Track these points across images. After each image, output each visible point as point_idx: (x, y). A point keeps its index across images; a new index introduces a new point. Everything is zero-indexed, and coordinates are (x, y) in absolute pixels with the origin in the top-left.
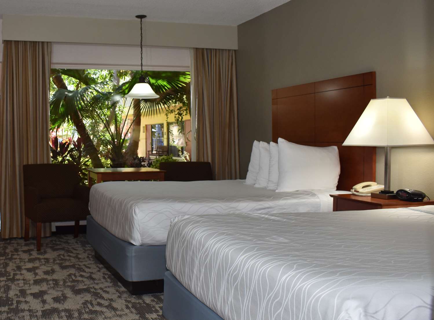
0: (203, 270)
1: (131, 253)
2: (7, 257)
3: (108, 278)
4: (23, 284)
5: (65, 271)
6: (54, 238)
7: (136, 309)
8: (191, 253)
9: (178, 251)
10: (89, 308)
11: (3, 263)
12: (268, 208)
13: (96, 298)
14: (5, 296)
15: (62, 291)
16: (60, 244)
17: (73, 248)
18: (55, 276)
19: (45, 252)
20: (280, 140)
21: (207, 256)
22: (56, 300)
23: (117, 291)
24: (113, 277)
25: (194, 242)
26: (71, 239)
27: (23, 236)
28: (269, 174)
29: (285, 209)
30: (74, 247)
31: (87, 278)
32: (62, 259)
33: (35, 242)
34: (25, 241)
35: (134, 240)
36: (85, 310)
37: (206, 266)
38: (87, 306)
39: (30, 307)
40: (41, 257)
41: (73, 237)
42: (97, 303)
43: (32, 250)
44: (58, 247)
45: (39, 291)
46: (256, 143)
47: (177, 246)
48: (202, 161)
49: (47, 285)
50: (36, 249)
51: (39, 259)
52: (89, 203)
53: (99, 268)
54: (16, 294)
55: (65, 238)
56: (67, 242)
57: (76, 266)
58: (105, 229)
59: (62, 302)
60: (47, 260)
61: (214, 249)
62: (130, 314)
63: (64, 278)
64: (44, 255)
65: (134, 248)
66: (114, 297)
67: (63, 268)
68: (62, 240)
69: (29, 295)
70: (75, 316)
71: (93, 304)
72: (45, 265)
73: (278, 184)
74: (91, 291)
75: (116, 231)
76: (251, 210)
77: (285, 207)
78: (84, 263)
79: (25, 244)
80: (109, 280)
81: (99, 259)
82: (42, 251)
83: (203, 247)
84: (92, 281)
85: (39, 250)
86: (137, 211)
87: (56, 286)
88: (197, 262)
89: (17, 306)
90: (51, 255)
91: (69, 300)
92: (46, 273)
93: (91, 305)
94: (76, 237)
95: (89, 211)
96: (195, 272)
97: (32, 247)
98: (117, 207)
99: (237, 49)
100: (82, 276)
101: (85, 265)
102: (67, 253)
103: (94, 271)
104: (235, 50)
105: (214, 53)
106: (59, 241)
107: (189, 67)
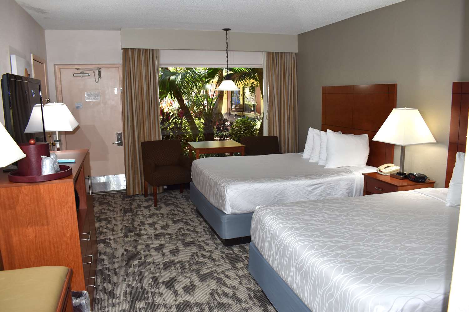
0: (278, 254)
1: (224, 220)
2: (133, 213)
3: (207, 231)
4: (147, 239)
5: (176, 225)
6: (166, 194)
7: (229, 259)
8: (269, 238)
9: (260, 234)
10: (196, 260)
11: (131, 219)
12: (319, 184)
13: (200, 250)
14: (135, 251)
15: (176, 244)
16: (170, 200)
17: (180, 203)
18: (169, 231)
19: (161, 208)
20: (328, 130)
21: (281, 245)
22: (172, 252)
23: (214, 243)
24: (210, 230)
25: (272, 232)
26: (177, 193)
27: (144, 193)
28: (320, 154)
30: (181, 202)
31: (192, 231)
32: (173, 214)
33: (152, 198)
34: (145, 197)
35: (227, 211)
36: (193, 261)
37: (280, 252)
38: (194, 258)
39: (154, 260)
40: (158, 212)
41: (179, 192)
42: (201, 255)
43: (150, 206)
44: (169, 202)
45: (159, 245)
46: (310, 129)
47: (259, 229)
48: (273, 135)
49: (164, 239)
50: (153, 205)
51: (156, 214)
52: (192, 174)
53: (200, 222)
54: (143, 248)
55: (173, 193)
56: (175, 198)
57: (184, 220)
58: (204, 196)
59: (177, 255)
60: (162, 215)
61: (286, 242)
62: (225, 264)
63: (175, 232)
64: (159, 211)
65: (226, 216)
66: (213, 248)
67: (175, 222)
68: (172, 195)
69: (152, 249)
70: (186, 267)
71: (198, 256)
72: (161, 219)
73: (327, 161)
74: (196, 244)
75: (213, 201)
78: (189, 217)
79: (145, 200)
80: (208, 233)
81: (199, 214)
82: (158, 206)
83: (278, 237)
84: (196, 235)
85: (156, 206)
86: (228, 190)
87: (171, 240)
88: (274, 246)
89: (145, 260)
90: (165, 210)
91: (181, 253)
92: (163, 227)
93: (197, 257)
94: (181, 192)
95: (192, 179)
96: (272, 252)
97: (151, 203)
98: (213, 184)
99: (297, 52)
100: (188, 230)
101: (190, 219)
102: (176, 208)
103: (197, 224)
104: (296, 53)
105: (280, 55)
106: (169, 197)
107: (262, 65)
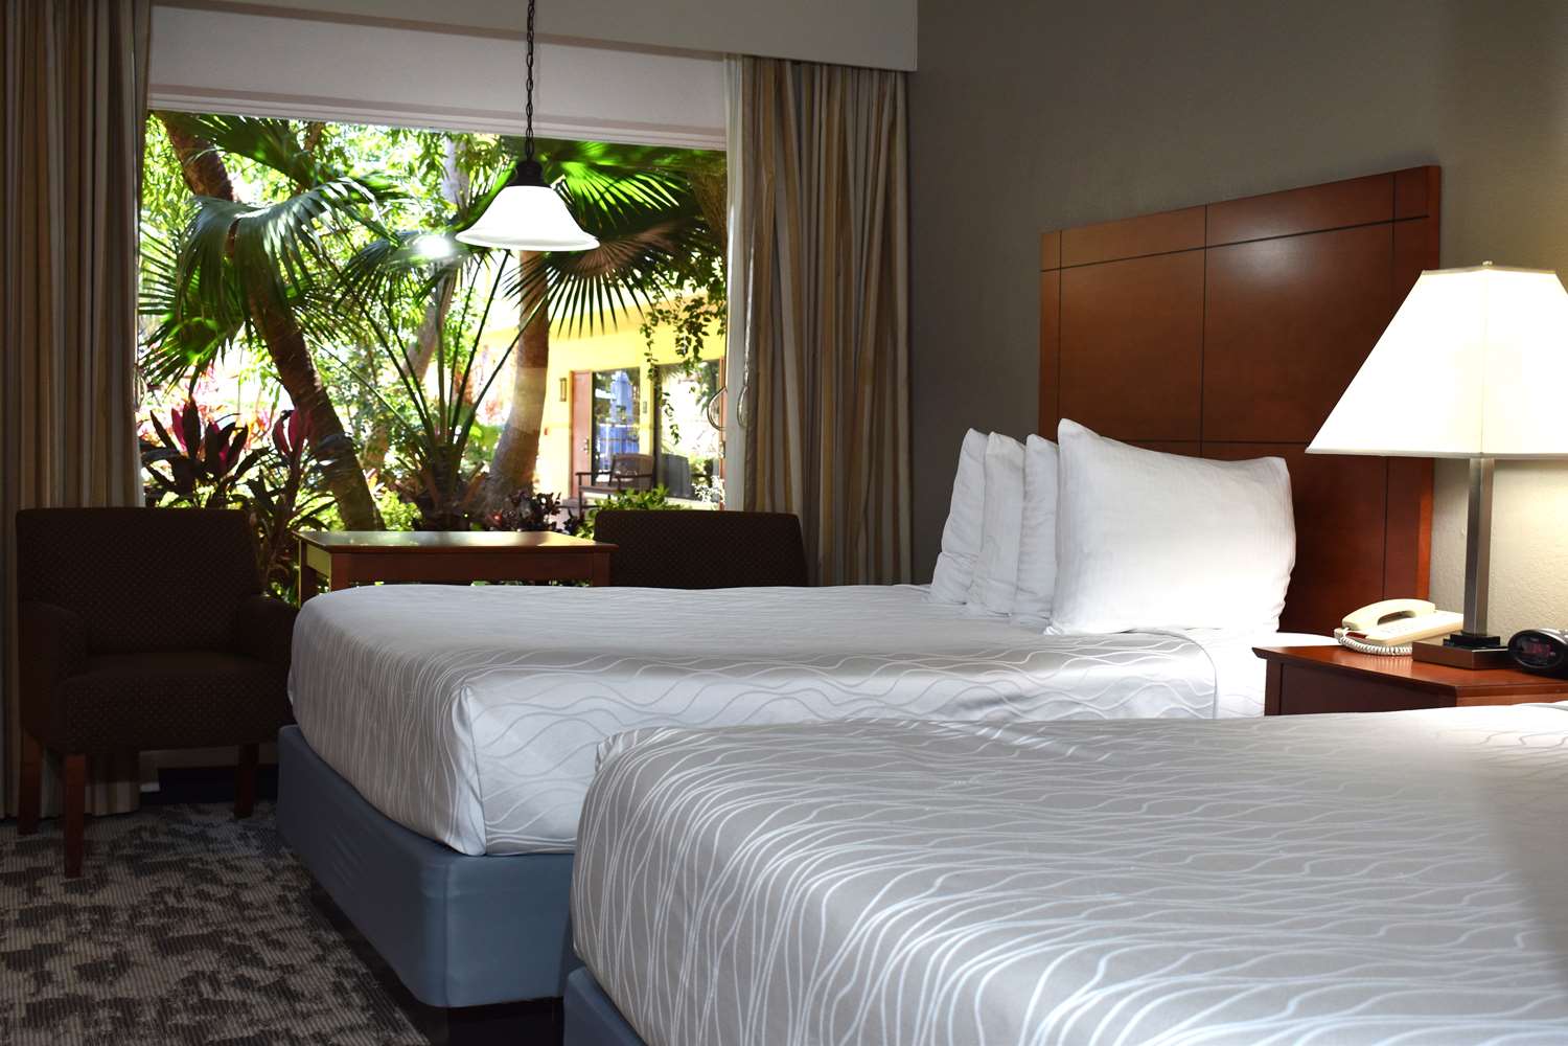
0: (716, 972)
1: (451, 887)
3: (354, 989)
5: (173, 961)
6: (149, 821)
8: (670, 896)
9: (619, 882)
12: (1012, 699)
16: (172, 846)
17: (222, 862)
18: (126, 988)
19: (102, 881)
20: (1066, 427)
21: (732, 909)
24: (375, 985)
25: (683, 848)
26: (221, 824)
27: (15, 812)
28: (1020, 561)
29: (1078, 704)
30: (229, 856)
31: (265, 990)
32: (170, 912)
33: (59, 835)
34: (22, 832)
35: (458, 832)
37: (727, 955)
40: (79, 900)
41: (232, 814)
43: (47, 872)
44: (162, 857)
46: (972, 437)
47: (615, 860)
48: (768, 510)
49: (85, 1025)
50: (61, 869)
51: (69, 911)
52: (290, 674)
53: (324, 947)
55: (195, 818)
56: (203, 838)
57: (225, 939)
58: (346, 782)
60: (103, 915)
61: (760, 881)
63: (163, 993)
64: (92, 895)
65: (455, 866)
67: (167, 946)
68: (183, 828)
72: (89, 936)
73: (1052, 607)
75: (384, 790)
76: (945, 706)
77: (1078, 697)
78: (261, 926)
79: (17, 844)
80: (356, 999)
81: (324, 910)
82: (89, 876)
83: (719, 867)
84: (283, 1006)
85: (73, 870)
86: (471, 707)
87: (124, 1031)
88: (692, 937)
90: (122, 892)
92: (91, 972)
94: (242, 812)
95: (291, 707)
96: (684, 977)
97: (49, 858)
98: (392, 689)
99: (912, 66)
100: (243, 983)
101: (262, 935)
102: (195, 885)
103: (301, 958)
104: (906, 74)
105: (821, 80)
106: (166, 834)
107: (722, 132)
